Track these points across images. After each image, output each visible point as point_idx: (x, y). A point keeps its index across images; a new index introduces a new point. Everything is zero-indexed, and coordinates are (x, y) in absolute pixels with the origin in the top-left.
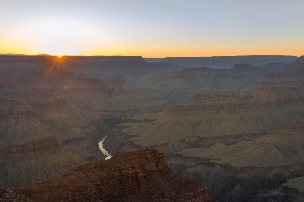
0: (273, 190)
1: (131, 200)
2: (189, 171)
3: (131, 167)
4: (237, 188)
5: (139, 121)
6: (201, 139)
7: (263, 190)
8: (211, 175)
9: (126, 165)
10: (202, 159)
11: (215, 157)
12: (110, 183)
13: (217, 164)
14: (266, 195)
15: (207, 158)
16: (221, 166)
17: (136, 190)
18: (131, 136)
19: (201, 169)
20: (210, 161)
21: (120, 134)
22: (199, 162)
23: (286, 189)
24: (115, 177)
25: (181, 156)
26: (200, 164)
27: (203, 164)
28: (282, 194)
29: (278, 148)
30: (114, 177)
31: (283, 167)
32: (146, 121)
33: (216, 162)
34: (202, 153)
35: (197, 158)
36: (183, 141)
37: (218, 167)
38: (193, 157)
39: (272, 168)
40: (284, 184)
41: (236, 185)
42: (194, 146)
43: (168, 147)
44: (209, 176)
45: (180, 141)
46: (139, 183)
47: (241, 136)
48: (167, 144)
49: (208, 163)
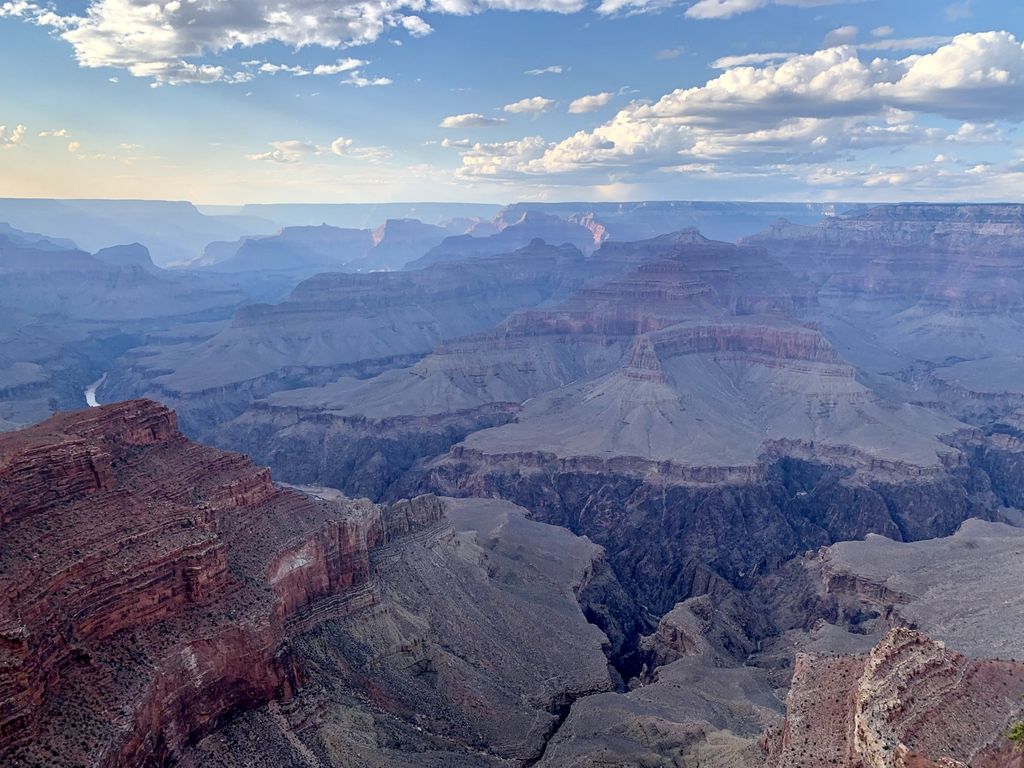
0: (442, 456)
1: (78, 512)
2: (281, 436)
3: (75, 443)
4: (377, 458)
5: (181, 340)
6: (311, 370)
7: (424, 459)
8: (327, 439)
9: (62, 439)
10: (308, 410)
11: (335, 404)
12: (19, 481)
13: (338, 417)
14: (427, 467)
15: (317, 408)
16: (345, 420)
17: (91, 490)
18: (157, 374)
19: (305, 429)
20: (324, 412)
21: (135, 370)
22: (301, 417)
23: (461, 452)
24: (33, 467)
25: (265, 407)
26: (303, 420)
27: (310, 419)
28: (455, 462)
29: (452, 379)
30: (29, 468)
31: (460, 413)
32: (195, 339)
33: (335, 413)
34: (310, 398)
35: (297, 408)
36: (272, 376)
37: (340, 423)
38: (290, 407)
39: (439, 417)
40: (459, 445)
41: (373, 454)
42: (295, 384)
43: (239, 390)
44: (321, 442)
45: (267, 376)
46: (96, 474)
47: (390, 360)
48: (236, 386)
49: (319, 416)
